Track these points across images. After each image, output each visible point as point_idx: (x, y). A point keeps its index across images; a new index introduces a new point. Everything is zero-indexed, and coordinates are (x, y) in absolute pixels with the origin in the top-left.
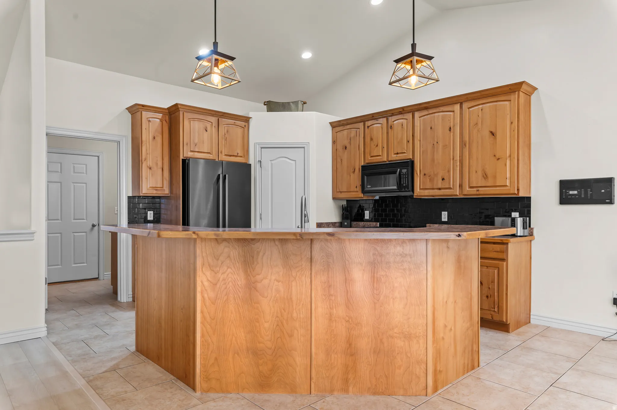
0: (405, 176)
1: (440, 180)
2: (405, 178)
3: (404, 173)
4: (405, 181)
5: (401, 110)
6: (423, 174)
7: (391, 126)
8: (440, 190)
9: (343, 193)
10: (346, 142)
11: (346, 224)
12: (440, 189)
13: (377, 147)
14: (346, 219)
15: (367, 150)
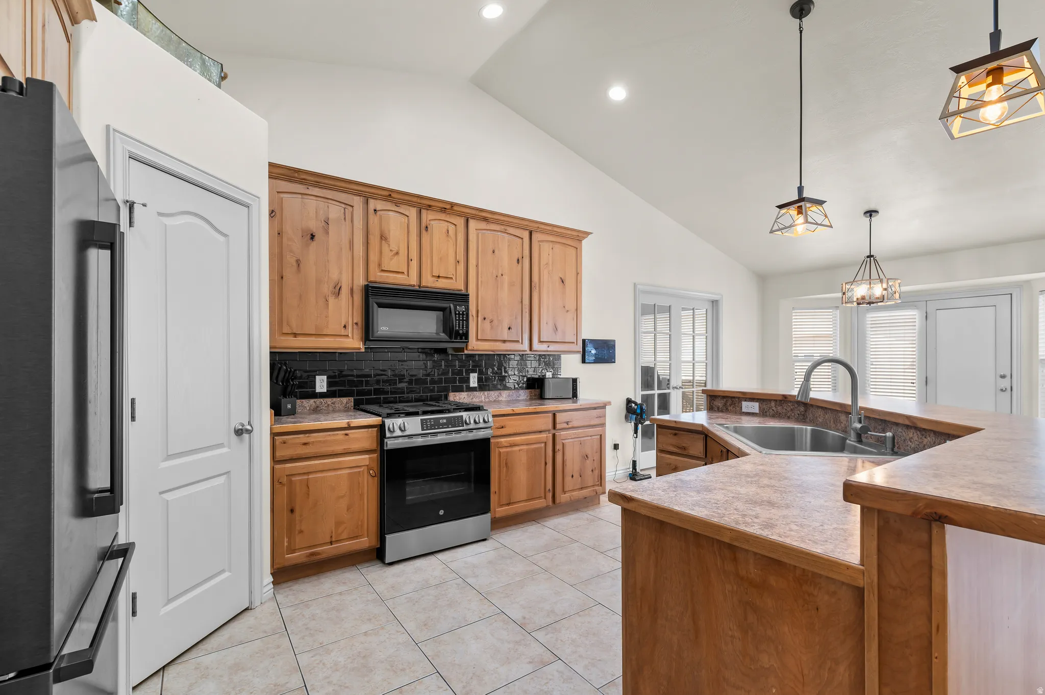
0: (463, 317)
1: (506, 330)
2: (463, 320)
3: (461, 313)
4: (463, 325)
5: (448, 207)
6: (482, 318)
7: (427, 227)
8: (504, 343)
9: (299, 338)
10: (314, 225)
11: (289, 406)
12: (504, 341)
13: (396, 257)
14: (289, 397)
15: (373, 257)
